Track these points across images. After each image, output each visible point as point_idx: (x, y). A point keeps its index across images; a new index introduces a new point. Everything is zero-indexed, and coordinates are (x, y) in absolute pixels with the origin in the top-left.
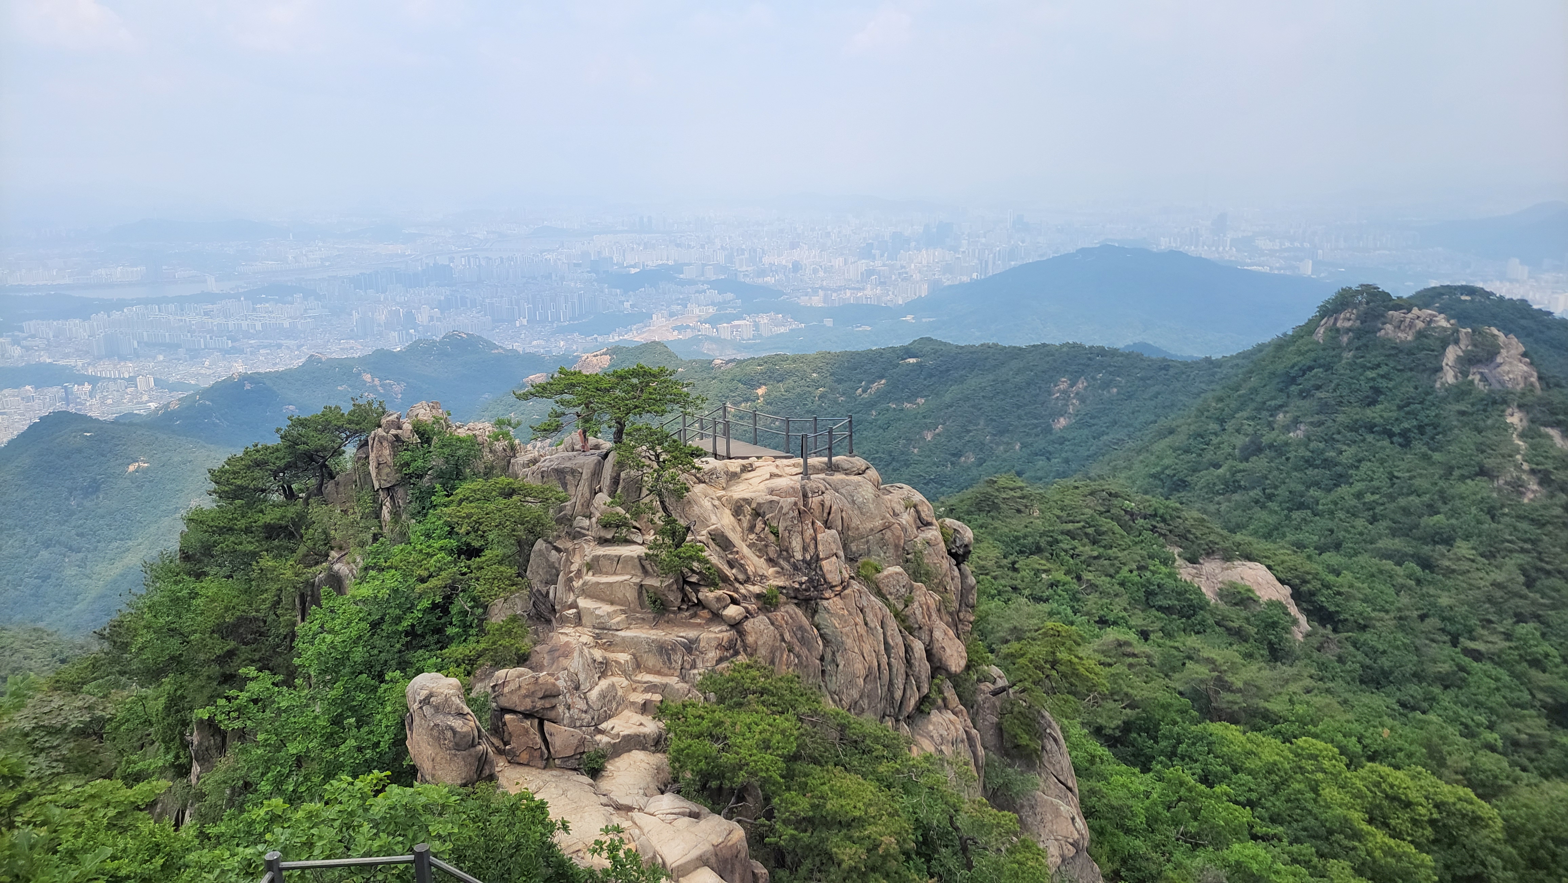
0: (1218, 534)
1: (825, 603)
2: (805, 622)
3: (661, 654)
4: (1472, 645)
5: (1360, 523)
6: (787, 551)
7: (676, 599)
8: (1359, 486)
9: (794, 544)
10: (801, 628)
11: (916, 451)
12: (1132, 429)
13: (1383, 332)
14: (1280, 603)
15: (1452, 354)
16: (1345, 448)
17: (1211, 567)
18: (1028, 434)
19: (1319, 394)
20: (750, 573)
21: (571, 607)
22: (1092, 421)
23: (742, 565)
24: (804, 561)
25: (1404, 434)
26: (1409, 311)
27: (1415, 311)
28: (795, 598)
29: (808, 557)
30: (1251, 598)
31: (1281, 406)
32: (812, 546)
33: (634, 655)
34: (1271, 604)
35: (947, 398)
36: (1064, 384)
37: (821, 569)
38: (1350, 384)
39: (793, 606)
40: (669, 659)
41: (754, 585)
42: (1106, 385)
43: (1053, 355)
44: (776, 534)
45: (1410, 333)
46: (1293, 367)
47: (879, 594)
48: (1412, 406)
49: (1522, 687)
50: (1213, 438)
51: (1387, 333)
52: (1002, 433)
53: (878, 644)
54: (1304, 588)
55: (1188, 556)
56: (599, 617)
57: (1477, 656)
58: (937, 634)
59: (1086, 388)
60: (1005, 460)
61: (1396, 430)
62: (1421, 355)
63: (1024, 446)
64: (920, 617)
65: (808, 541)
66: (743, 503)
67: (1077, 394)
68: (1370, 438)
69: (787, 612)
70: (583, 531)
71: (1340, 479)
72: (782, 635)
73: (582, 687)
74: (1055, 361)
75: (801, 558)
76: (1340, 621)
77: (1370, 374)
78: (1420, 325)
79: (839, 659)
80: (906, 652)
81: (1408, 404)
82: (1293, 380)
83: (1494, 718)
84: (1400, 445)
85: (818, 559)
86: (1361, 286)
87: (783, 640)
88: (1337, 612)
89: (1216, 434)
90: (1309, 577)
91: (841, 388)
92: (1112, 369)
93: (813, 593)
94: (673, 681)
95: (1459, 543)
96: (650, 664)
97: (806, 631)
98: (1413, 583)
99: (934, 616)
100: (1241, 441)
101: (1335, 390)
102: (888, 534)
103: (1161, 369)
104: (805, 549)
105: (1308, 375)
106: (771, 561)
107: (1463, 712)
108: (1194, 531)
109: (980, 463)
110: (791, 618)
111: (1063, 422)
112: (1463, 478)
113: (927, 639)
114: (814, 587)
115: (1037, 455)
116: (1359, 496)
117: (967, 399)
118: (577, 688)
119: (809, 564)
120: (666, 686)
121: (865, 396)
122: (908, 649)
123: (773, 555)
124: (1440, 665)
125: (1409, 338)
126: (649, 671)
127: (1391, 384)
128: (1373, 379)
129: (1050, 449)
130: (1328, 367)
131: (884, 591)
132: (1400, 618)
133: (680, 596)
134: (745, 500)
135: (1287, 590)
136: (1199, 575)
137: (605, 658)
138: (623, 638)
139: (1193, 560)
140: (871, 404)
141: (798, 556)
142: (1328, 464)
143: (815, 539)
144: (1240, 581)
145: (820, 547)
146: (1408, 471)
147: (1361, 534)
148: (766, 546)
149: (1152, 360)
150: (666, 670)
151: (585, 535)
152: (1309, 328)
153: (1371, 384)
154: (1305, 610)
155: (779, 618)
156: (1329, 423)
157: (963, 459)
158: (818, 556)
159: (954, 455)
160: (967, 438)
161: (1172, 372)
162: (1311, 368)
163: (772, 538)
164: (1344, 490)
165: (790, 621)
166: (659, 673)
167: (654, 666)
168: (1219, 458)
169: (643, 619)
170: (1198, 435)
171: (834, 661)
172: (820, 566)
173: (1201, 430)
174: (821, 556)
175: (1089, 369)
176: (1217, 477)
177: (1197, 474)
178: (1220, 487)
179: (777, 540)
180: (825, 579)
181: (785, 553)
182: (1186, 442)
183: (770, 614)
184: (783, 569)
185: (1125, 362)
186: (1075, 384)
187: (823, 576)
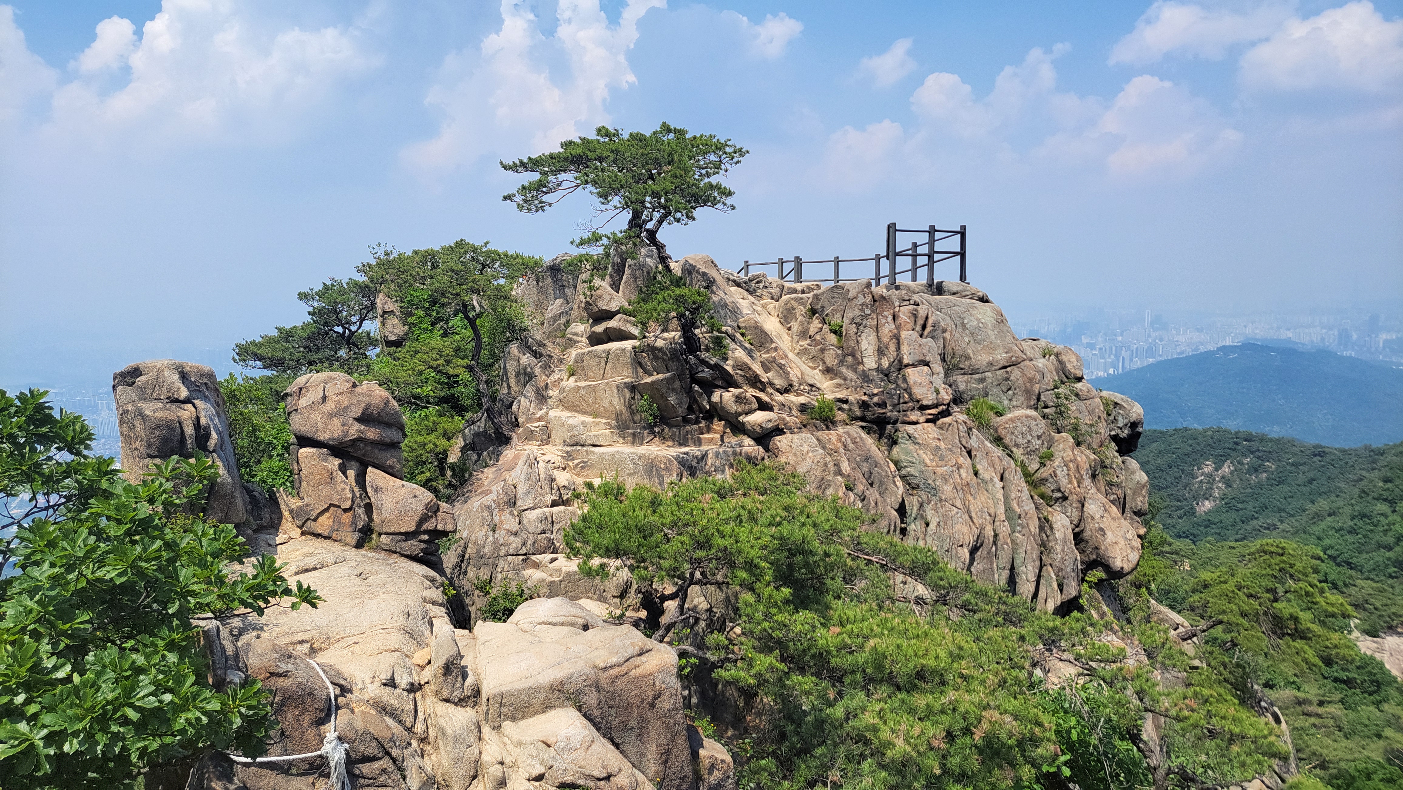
1: (910, 429)
2: (877, 452)
6: (853, 355)
7: (680, 403)
9: (864, 345)
10: (869, 460)
12: (1283, 514)
17: (1395, 642)
20: (794, 379)
21: (539, 420)
22: (1240, 506)
23: (781, 367)
24: (879, 369)
28: (862, 419)
29: (885, 364)
32: (892, 348)
36: (1208, 468)
37: (905, 379)
39: (860, 430)
41: (798, 395)
42: (1256, 469)
43: (1196, 439)
44: (837, 332)
47: (998, 440)
50: (1382, 519)
53: (996, 505)
55: (1367, 627)
56: (572, 430)
58: (1092, 508)
59: (1232, 473)
64: (1064, 482)
65: (885, 340)
66: (795, 304)
67: (1223, 477)
69: (847, 434)
70: (575, 338)
72: (837, 465)
73: (520, 504)
74: (1198, 444)
75: (874, 366)
79: (929, 513)
80: (1041, 528)
85: (901, 366)
87: (839, 472)
89: (1386, 516)
92: (1260, 454)
93: (890, 412)
97: (877, 464)
99: (1087, 482)
102: (1015, 373)
103: (1315, 455)
104: (881, 352)
106: (828, 371)
110: (855, 443)
111: (1208, 505)
113: (1076, 514)
114: (893, 404)
118: (512, 504)
119: (886, 374)
122: (1045, 524)
123: (832, 363)
129: (1195, 531)
131: (1007, 441)
133: (686, 400)
136: (1380, 650)
137: (571, 481)
138: (602, 457)
139: (1372, 633)
141: (870, 363)
143: (897, 338)
145: (905, 349)
148: (822, 350)
149: (1304, 446)
151: (576, 342)
155: (834, 439)
158: (900, 361)
161: (1328, 458)
163: (833, 338)
165: (851, 446)
168: (1391, 540)
169: (634, 435)
170: (1363, 516)
171: (922, 517)
172: (904, 376)
173: (1366, 511)
174: (906, 361)
175: (1235, 454)
176: (1389, 559)
177: (1365, 556)
178: (1392, 570)
179: (840, 341)
180: (910, 395)
181: (850, 359)
182: (1350, 523)
183: (820, 433)
184: (845, 379)
185: (1275, 447)
186: (1220, 468)
187: (908, 390)
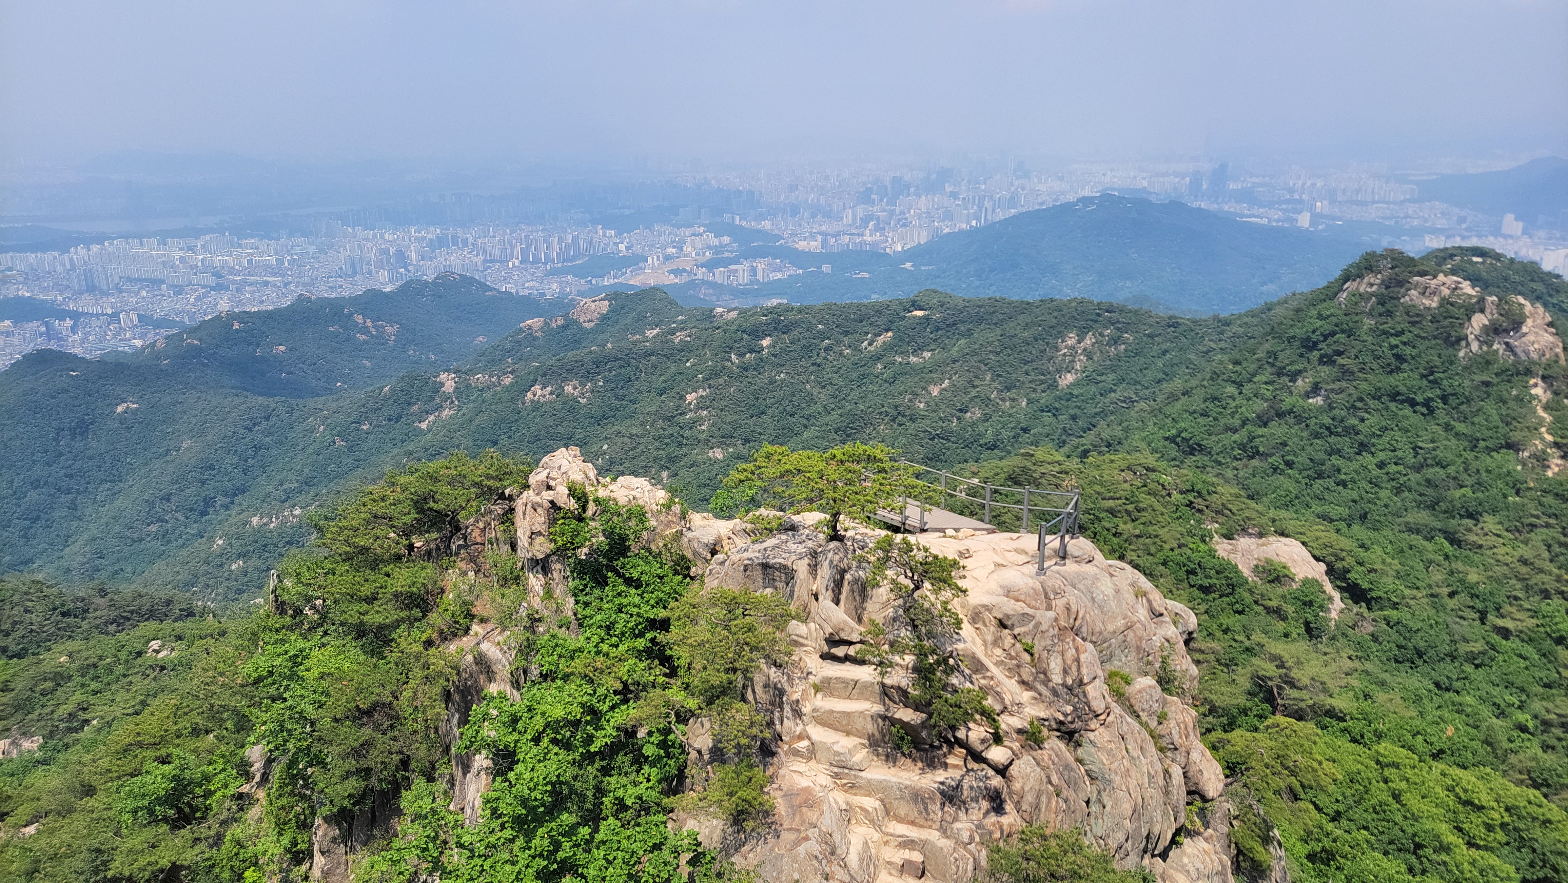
0: (1253, 509)
1: (1091, 735)
2: (1070, 757)
3: (915, 802)
4: (1500, 622)
5: (1384, 494)
6: (1045, 673)
7: (929, 736)
8: (1382, 456)
9: (1052, 665)
10: (1067, 766)
11: (922, 406)
12: (1139, 387)
13: (1407, 298)
14: (1317, 581)
15: (1479, 321)
16: (1366, 416)
17: (1244, 542)
18: (1034, 390)
19: (1340, 361)
20: (1007, 702)
21: (800, 737)
22: (1099, 378)
23: (998, 693)
24: (1064, 685)
25: (1427, 404)
26: (1435, 277)
27: (1441, 277)
28: (1058, 730)
29: (1069, 681)
30: (1287, 576)
31: (1300, 372)
32: (1074, 668)
33: (882, 801)
34: (1306, 582)
35: (954, 352)
36: (1071, 340)
37: (1085, 696)
38: (1373, 351)
39: (1058, 741)
40: (926, 809)
41: (1013, 716)
42: (1115, 341)
43: (1061, 310)
44: (1031, 652)
45: (1436, 299)
46: (1314, 332)
47: (1135, 713)
48: (1437, 375)
49: (1549, 666)
50: (1230, 401)
51: (1411, 300)
52: (1008, 389)
53: (1142, 776)
54: (1339, 565)
55: (1224, 531)
56: (838, 754)
57: (1505, 633)
58: (1195, 756)
59: (1093, 345)
60: (1010, 416)
61: (1419, 399)
62: (1446, 323)
63: (1030, 402)
64: (1176, 737)
65: (1069, 662)
66: (982, 610)
67: (1085, 350)
68: (1393, 406)
69: (1052, 749)
70: (801, 640)
71: (1363, 447)
72: (1048, 777)
73: (839, 851)
74: (1063, 316)
75: (1060, 682)
76: (1372, 598)
77: (1394, 341)
78: (1446, 292)
79: (1106, 799)
80: (1165, 779)
81: (1432, 373)
82: (1314, 346)
83: (1524, 697)
84: (1423, 414)
85: (1081, 683)
86: (1386, 250)
87: (1050, 782)
88: (1371, 590)
89: (1233, 398)
90: (1344, 554)
91: (846, 340)
92: (1120, 326)
93: (1078, 725)
94: (933, 835)
95: (1487, 518)
96: (902, 812)
97: (1072, 769)
98: (1441, 558)
99: (1191, 735)
100: (1260, 406)
101: (1357, 357)
102: (1130, 635)
103: (1169, 326)
104: (1065, 672)
105: (1330, 340)
106: (1023, 682)
107: (1495, 691)
108: (1230, 506)
109: (987, 418)
110: (1057, 756)
111: (1070, 378)
112: (1489, 450)
113: (1184, 761)
114: (1079, 717)
115: (1043, 411)
116: (1381, 465)
117: (975, 353)
118: (833, 853)
119: (1070, 689)
120: (925, 842)
121: (871, 348)
122: (1166, 775)
123: (1026, 677)
124: (1472, 644)
125: (1434, 305)
126: (900, 820)
127: (1414, 352)
128: (1397, 346)
129: (1057, 405)
130: (1350, 334)
131: (1136, 708)
132: (1432, 595)
133: (933, 733)
134: (984, 606)
135: (1322, 567)
136: (1234, 551)
137: (848, 804)
138: (869, 781)
139: (1229, 536)
140: (877, 358)
141: (1057, 678)
142: (1351, 431)
143: (1077, 660)
144: (1275, 558)
145: (1084, 671)
146: (1432, 441)
147: (1386, 506)
148: (1019, 666)
149: (1160, 317)
150: (922, 822)
151: (803, 645)
152: (1331, 292)
153: (1395, 351)
154: (1338, 587)
155: (1046, 758)
156: (1352, 390)
157: (969, 414)
158: (1081, 680)
159: (960, 410)
160: (973, 394)
161: (1181, 329)
162: (1333, 334)
163: (1027, 657)
164: (1367, 459)
165: (1056, 760)
166: (913, 823)
167: (907, 815)
168: (1237, 422)
169: (887, 756)
170: (1215, 399)
171: (1100, 801)
172: (1084, 692)
173: (1217, 394)
174: (1086, 680)
175: (1095, 326)
176: (1235, 442)
177: (1213, 438)
178: (1237, 452)
179: (1033, 660)
180: (1089, 707)
181: (1042, 676)
182: (1202, 406)
183: (1034, 753)
184: (1040, 694)
185: (1134, 319)
186: (1083, 340)
187: (1088, 704)
